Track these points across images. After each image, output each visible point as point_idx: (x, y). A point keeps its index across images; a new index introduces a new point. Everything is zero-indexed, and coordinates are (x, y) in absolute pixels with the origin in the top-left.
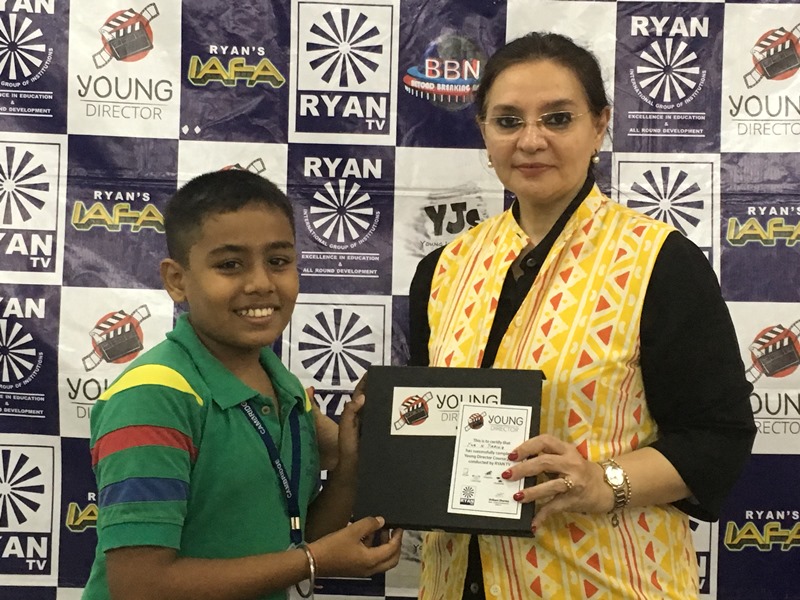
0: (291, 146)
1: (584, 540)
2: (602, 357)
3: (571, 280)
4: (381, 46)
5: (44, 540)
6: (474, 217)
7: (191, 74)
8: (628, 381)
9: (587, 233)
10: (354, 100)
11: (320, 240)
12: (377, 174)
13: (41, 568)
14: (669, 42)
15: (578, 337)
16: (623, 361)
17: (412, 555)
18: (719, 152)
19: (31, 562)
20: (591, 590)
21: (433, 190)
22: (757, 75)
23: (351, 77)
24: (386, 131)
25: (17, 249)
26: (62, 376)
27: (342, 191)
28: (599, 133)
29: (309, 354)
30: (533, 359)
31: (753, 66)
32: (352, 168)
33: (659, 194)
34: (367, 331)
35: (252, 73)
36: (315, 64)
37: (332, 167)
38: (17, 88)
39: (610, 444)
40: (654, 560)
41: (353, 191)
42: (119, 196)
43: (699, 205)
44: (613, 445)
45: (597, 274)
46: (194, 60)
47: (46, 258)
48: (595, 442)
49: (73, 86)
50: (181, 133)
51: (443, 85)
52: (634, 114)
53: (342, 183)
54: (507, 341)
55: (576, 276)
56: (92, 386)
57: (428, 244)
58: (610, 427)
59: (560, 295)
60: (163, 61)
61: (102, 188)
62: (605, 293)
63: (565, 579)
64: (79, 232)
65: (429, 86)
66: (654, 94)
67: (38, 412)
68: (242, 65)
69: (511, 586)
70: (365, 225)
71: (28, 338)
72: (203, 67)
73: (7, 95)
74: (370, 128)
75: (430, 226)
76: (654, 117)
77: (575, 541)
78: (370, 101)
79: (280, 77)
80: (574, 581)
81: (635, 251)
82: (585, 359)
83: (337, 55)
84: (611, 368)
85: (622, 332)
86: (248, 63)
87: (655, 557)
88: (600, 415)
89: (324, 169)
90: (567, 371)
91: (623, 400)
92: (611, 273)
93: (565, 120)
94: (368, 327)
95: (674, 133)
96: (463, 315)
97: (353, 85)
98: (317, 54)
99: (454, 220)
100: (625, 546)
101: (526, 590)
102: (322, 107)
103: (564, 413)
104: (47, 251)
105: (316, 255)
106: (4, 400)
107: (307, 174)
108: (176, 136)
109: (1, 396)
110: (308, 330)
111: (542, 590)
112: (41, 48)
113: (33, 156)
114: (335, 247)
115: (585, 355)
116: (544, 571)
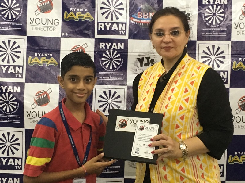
0: (96, 39)
1: (180, 163)
2: (186, 108)
3: (178, 84)
4: (124, 8)
5: (20, 160)
6: (153, 61)
7: (65, 17)
9: (183, 69)
10: (115, 25)
11: (105, 68)
12: (122, 48)
13: (19, 168)
14: (215, 6)
15: (179, 101)
16: (192, 108)
17: (133, 166)
18: (231, 41)
19: (16, 166)
20: (182, 179)
21: (140, 53)
22: (243, 16)
23: (114, 18)
24: (125, 34)
25: (11, 71)
26: (25, 110)
27: (111, 53)
28: (187, 38)
29: (101, 104)
30: (165, 108)
31: (242, 13)
32: (114, 46)
33: (211, 54)
34: (119, 97)
35: (84, 17)
36: (103, 14)
37: (108, 46)
38: (11, 22)
39: (189, 134)
40: (202, 169)
41: (115, 53)
42: (43, 55)
43: (224, 57)
44: (190, 134)
45: (185, 82)
46: (66, 12)
47: (20, 74)
48: (184, 134)
49: (28, 21)
50: (62, 35)
51: (143, 20)
52: (203, 29)
53: (111, 51)
54: (158, 103)
55: (179, 82)
56: (34, 113)
57: (138, 70)
59: (174, 88)
60: (56, 13)
61: (38, 52)
62: (187, 87)
63: (174, 175)
64: (30, 66)
65: (139, 21)
66: (210, 22)
67: (18, 121)
68: (80, 14)
69: (158, 177)
70: (119, 64)
71: (15, 99)
72: (68, 15)
73: (8, 24)
74: (120, 33)
75: (139, 64)
76: (210, 30)
77: (177, 164)
78: (120, 25)
79: (92, 18)
80: (177, 176)
81: (197, 74)
83: (110, 11)
84: (189, 111)
85: (192, 99)
86: (82, 14)
87: (203, 168)
88: (186, 125)
89: (106, 46)
90: (175, 112)
91: (193, 120)
92: (189, 81)
93: (177, 33)
94: (119, 96)
95: (216, 34)
96: (146, 93)
97: (115, 20)
98: (104, 11)
99: (147, 62)
100: (193, 165)
101: (162, 178)
102: (105, 27)
103: (174, 125)
104: (21, 72)
105: (103, 73)
106: (8, 117)
107: (101, 48)
108: (60, 36)
109: (7, 116)
110: (101, 96)
111: (167, 178)
112: (19, 9)
113: (16, 42)
114: (109, 70)
115: (181, 107)
116: (168, 173)
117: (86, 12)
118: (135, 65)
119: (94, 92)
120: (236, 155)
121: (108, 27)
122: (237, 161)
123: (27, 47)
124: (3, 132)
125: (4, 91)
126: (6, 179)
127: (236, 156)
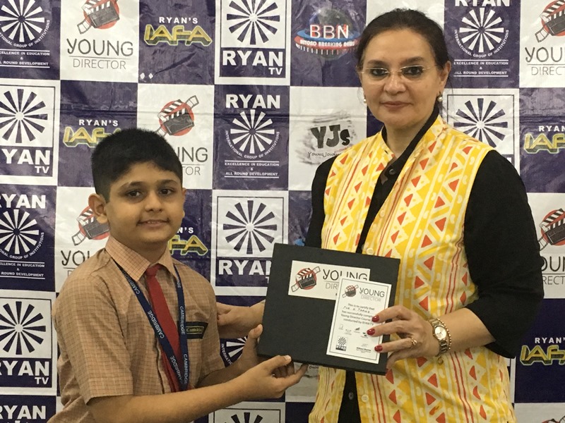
0: (217, 87)
1: (426, 365)
2: (438, 241)
3: (420, 185)
4: (278, 16)
5: (47, 364)
6: (345, 134)
7: (146, 38)
8: (456, 257)
9: (431, 151)
10: (260, 54)
11: (237, 152)
12: (277, 105)
13: (45, 383)
14: (482, 10)
15: (422, 226)
16: (453, 242)
18: (518, 87)
19: (38, 379)
20: (430, 399)
21: (317, 116)
22: (544, 33)
23: (258, 37)
24: (283, 75)
25: (25, 160)
26: (57, 249)
27: (253, 118)
28: (442, 80)
29: (231, 232)
30: (391, 241)
31: (542, 26)
32: (259, 102)
33: (476, 118)
34: (271, 215)
35: (189, 36)
36: (232, 29)
37: (246, 101)
38: (25, 48)
39: (445, 300)
40: (476, 379)
41: (260, 118)
42: (97, 123)
43: (505, 125)
44: (447, 300)
45: (437, 181)
46: (148, 27)
47: (46, 166)
48: (433, 299)
49: (64, 46)
50: (139, 77)
51: (323, 43)
52: (458, 62)
53: (253, 112)
55: (422, 182)
56: (79, 256)
57: (314, 154)
58: (444, 289)
59: (411, 196)
60: (126, 29)
61: (85, 117)
62: (441, 195)
63: (413, 392)
64: (69, 148)
65: (313, 44)
66: (472, 47)
67: (40, 275)
68: (181, 30)
69: (376, 397)
70: (269, 141)
71: (34, 222)
72: (154, 32)
73: (18, 53)
74: (272, 73)
75: (315, 141)
76: (472, 63)
77: (420, 366)
78: (272, 54)
79: (209, 39)
80: (419, 394)
81: (463, 164)
82: (427, 242)
83: (248, 23)
84: (445, 248)
85: (453, 222)
86: (186, 29)
87: (477, 376)
88: (438, 280)
89: (240, 102)
90: (413, 250)
91: (454, 270)
92: (446, 179)
93: (418, 72)
94: (272, 213)
95: (487, 74)
96: (347, 208)
97: (259, 43)
98: (234, 22)
99: (332, 138)
100: (455, 369)
101: (386, 399)
102: (238, 59)
103: (411, 278)
104: (46, 161)
105: (234, 163)
106: (17, 267)
107: (228, 106)
108: (136, 81)
109: (14, 264)
110: (230, 215)
111: (397, 399)
112: (41, 20)
113: (36, 95)
114: (248, 157)
115: (426, 238)
116: (398, 387)
117: (194, 25)
118: (305, 144)
119: (214, 205)
120: (537, 344)
121: (244, 58)
122: (541, 358)
123: (62, 105)
124: (5, 302)
125: (9, 205)
126: (15, 407)
127: (538, 348)
